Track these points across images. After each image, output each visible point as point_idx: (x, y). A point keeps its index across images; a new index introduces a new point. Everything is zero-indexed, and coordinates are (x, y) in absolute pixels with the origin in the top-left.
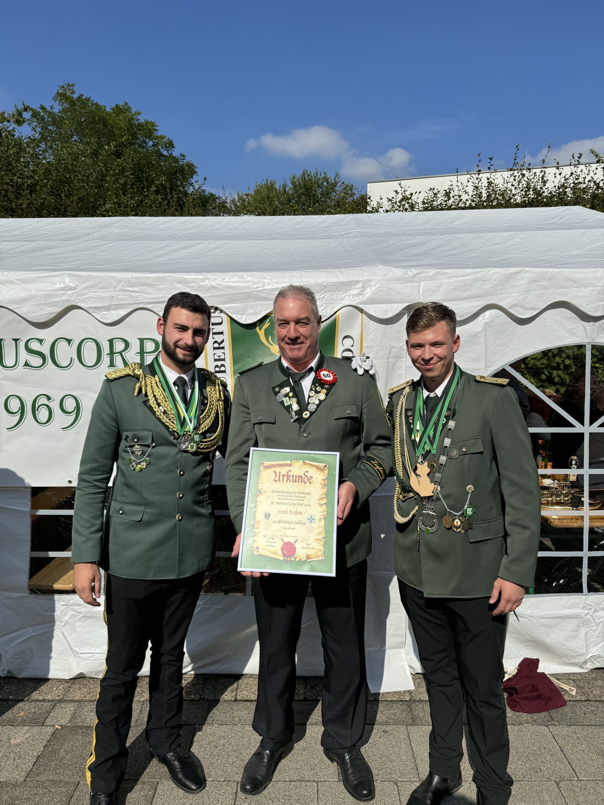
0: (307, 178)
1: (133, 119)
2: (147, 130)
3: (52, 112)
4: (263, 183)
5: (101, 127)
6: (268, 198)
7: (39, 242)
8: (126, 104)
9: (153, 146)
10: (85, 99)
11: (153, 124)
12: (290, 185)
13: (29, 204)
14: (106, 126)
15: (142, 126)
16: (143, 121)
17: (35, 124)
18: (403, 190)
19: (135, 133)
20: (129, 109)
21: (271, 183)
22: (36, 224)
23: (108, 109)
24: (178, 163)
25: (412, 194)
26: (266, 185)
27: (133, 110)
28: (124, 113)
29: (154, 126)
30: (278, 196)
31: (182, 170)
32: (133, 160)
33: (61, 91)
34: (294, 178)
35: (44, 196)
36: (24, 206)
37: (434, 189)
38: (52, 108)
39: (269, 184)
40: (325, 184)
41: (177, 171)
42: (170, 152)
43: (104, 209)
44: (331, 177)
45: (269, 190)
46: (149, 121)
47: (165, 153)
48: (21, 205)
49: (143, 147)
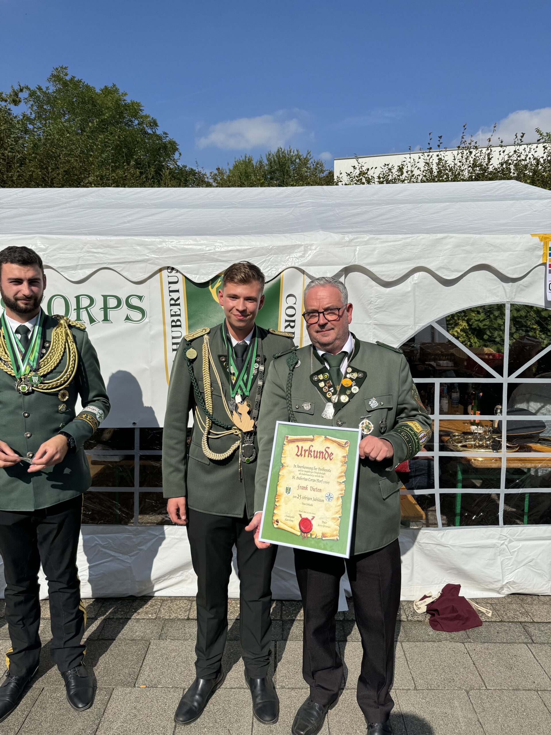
0: (281, 156)
1: (120, 100)
2: (132, 109)
3: (47, 92)
4: (241, 159)
5: (90, 106)
6: (246, 173)
7: (20, 209)
8: (114, 85)
9: (139, 124)
10: (77, 81)
11: (138, 105)
12: (265, 162)
13: (19, 176)
14: (95, 106)
15: (128, 106)
16: (130, 102)
17: (32, 103)
18: (360, 165)
19: (122, 112)
20: (116, 91)
21: (249, 159)
22: (21, 194)
23: (98, 91)
24: (161, 140)
25: (368, 170)
26: (245, 162)
27: (121, 91)
28: (111, 93)
29: (139, 106)
30: (254, 171)
31: (165, 147)
32: (119, 137)
33: (55, 73)
34: (270, 155)
35: (32, 169)
36: (14, 178)
37: (388, 165)
38: (47, 88)
39: (247, 160)
40: (297, 160)
41: (160, 148)
42: (154, 131)
43: (87, 181)
44: (303, 154)
45: (247, 166)
46: (135, 101)
47: (150, 131)
48: (12, 177)
49: (130, 125)
